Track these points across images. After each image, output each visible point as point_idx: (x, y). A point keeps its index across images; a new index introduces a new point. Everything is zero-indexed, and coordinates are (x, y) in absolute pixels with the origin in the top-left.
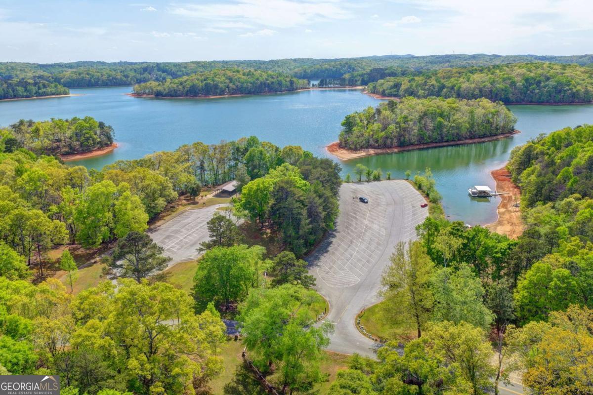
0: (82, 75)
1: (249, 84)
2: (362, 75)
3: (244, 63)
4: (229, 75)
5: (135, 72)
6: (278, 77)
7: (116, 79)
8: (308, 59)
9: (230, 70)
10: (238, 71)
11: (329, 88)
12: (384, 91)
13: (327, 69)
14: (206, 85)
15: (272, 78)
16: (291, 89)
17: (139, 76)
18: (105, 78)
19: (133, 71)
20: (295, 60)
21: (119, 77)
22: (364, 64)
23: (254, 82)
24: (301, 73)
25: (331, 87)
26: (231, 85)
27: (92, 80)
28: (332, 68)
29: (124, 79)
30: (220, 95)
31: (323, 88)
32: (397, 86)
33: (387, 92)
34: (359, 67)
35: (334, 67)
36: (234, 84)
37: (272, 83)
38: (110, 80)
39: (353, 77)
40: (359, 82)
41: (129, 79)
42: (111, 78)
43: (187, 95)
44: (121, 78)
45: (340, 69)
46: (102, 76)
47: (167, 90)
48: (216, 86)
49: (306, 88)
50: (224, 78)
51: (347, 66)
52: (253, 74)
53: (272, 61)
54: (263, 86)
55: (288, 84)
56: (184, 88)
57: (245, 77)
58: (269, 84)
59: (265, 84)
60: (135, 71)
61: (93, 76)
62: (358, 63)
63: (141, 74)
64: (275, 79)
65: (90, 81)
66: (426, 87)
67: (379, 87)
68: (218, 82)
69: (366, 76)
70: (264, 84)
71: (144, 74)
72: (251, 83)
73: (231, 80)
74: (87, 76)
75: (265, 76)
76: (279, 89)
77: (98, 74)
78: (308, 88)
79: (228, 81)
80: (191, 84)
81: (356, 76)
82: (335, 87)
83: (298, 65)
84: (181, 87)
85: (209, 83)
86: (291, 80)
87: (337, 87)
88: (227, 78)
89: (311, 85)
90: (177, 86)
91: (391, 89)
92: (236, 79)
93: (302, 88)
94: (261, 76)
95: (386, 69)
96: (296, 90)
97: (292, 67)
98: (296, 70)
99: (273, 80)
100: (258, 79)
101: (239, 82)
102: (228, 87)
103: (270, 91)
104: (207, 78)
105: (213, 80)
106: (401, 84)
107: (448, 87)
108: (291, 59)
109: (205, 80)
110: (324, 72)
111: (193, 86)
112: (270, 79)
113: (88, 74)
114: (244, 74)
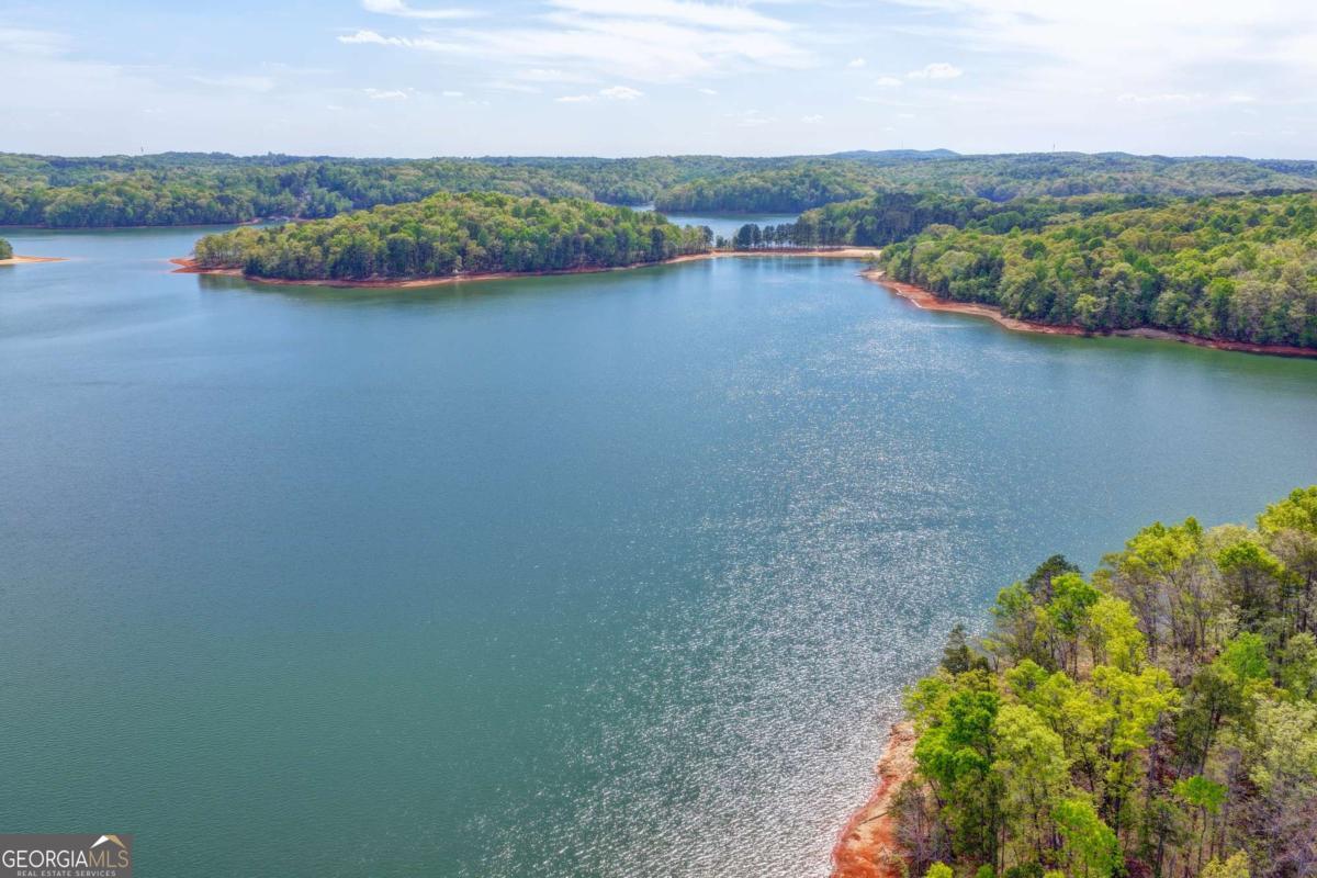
0: (102, 196)
1: (528, 244)
2: (858, 215)
3: (550, 167)
4: (470, 213)
5: (259, 187)
6: (616, 222)
7: (195, 206)
8: (710, 158)
9: (475, 200)
10: (501, 203)
11: (764, 250)
12: (944, 283)
13: (756, 190)
14: (393, 246)
15: (601, 224)
16: (656, 257)
17: (264, 199)
18: (164, 204)
19: (253, 186)
20: (678, 160)
21: (203, 202)
22: (850, 175)
23: (544, 235)
24: (689, 199)
25: (770, 250)
26: (473, 246)
27: (129, 210)
28: (769, 185)
29: (219, 207)
30: (438, 275)
31: (746, 250)
32: (989, 267)
33: (952, 285)
34: (839, 184)
35: (774, 185)
36: (482, 244)
37: (599, 240)
38: (179, 211)
39: (829, 217)
40: (849, 236)
41: (233, 208)
42: (181, 204)
43: (334, 276)
44: (209, 206)
45: (790, 189)
46: (158, 197)
47: (276, 261)
48: (424, 251)
49: (699, 252)
50: (456, 225)
51: (807, 181)
52: (543, 212)
53: (623, 161)
54: (572, 249)
55: (648, 241)
56: (326, 252)
57: (518, 222)
58: (587, 244)
59: (576, 242)
60: (259, 183)
61: (131, 199)
62: (835, 174)
63: (273, 193)
64: (608, 229)
65: (122, 211)
66: (1100, 283)
67: (923, 267)
68: (434, 238)
69: (869, 218)
70: (572, 243)
71: (280, 193)
72: (534, 240)
73: (474, 232)
74: (116, 198)
75: (579, 218)
76: (620, 254)
77: (149, 193)
78: (705, 252)
79: (464, 233)
80: (348, 242)
81: (840, 217)
82: (781, 250)
83: (685, 172)
84: (316, 251)
85: (403, 241)
86: (654, 231)
87: (788, 250)
88: (461, 224)
89: (714, 244)
90: (307, 248)
91: (967, 276)
92: (489, 229)
93: (688, 252)
94: (567, 219)
95: (920, 197)
96: (671, 257)
97: (670, 179)
98: (677, 189)
99: (601, 231)
100: (555, 229)
101: (498, 236)
102: (463, 252)
103: (591, 264)
104: (402, 223)
105: (418, 232)
106: (1001, 265)
107: (1179, 287)
108: (670, 158)
109: (394, 229)
110: (749, 196)
111: (352, 251)
112: (594, 228)
113: (119, 193)
114: (516, 213)
